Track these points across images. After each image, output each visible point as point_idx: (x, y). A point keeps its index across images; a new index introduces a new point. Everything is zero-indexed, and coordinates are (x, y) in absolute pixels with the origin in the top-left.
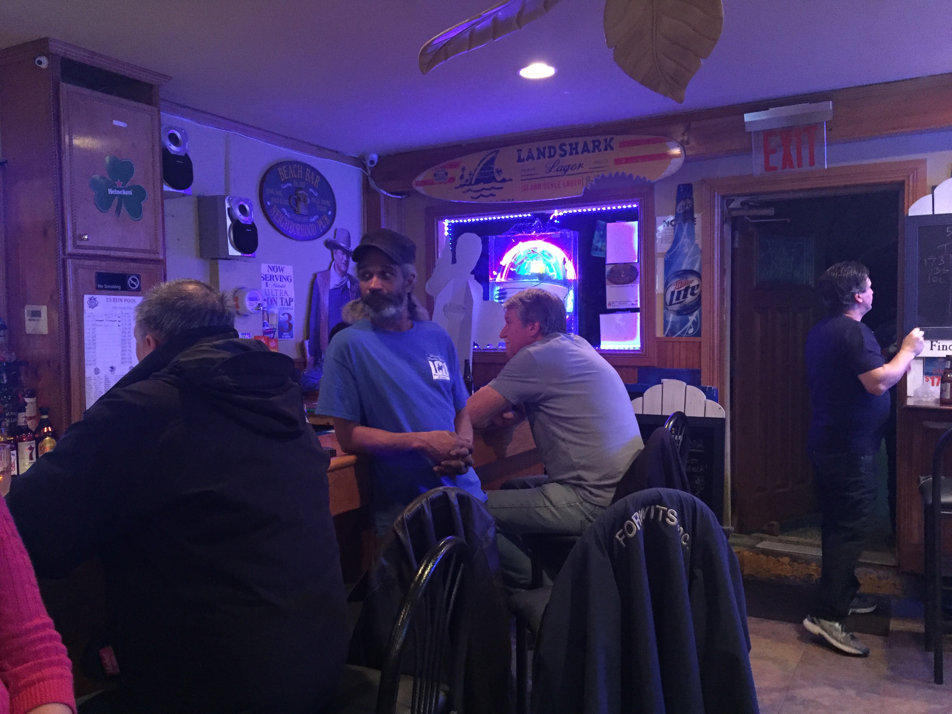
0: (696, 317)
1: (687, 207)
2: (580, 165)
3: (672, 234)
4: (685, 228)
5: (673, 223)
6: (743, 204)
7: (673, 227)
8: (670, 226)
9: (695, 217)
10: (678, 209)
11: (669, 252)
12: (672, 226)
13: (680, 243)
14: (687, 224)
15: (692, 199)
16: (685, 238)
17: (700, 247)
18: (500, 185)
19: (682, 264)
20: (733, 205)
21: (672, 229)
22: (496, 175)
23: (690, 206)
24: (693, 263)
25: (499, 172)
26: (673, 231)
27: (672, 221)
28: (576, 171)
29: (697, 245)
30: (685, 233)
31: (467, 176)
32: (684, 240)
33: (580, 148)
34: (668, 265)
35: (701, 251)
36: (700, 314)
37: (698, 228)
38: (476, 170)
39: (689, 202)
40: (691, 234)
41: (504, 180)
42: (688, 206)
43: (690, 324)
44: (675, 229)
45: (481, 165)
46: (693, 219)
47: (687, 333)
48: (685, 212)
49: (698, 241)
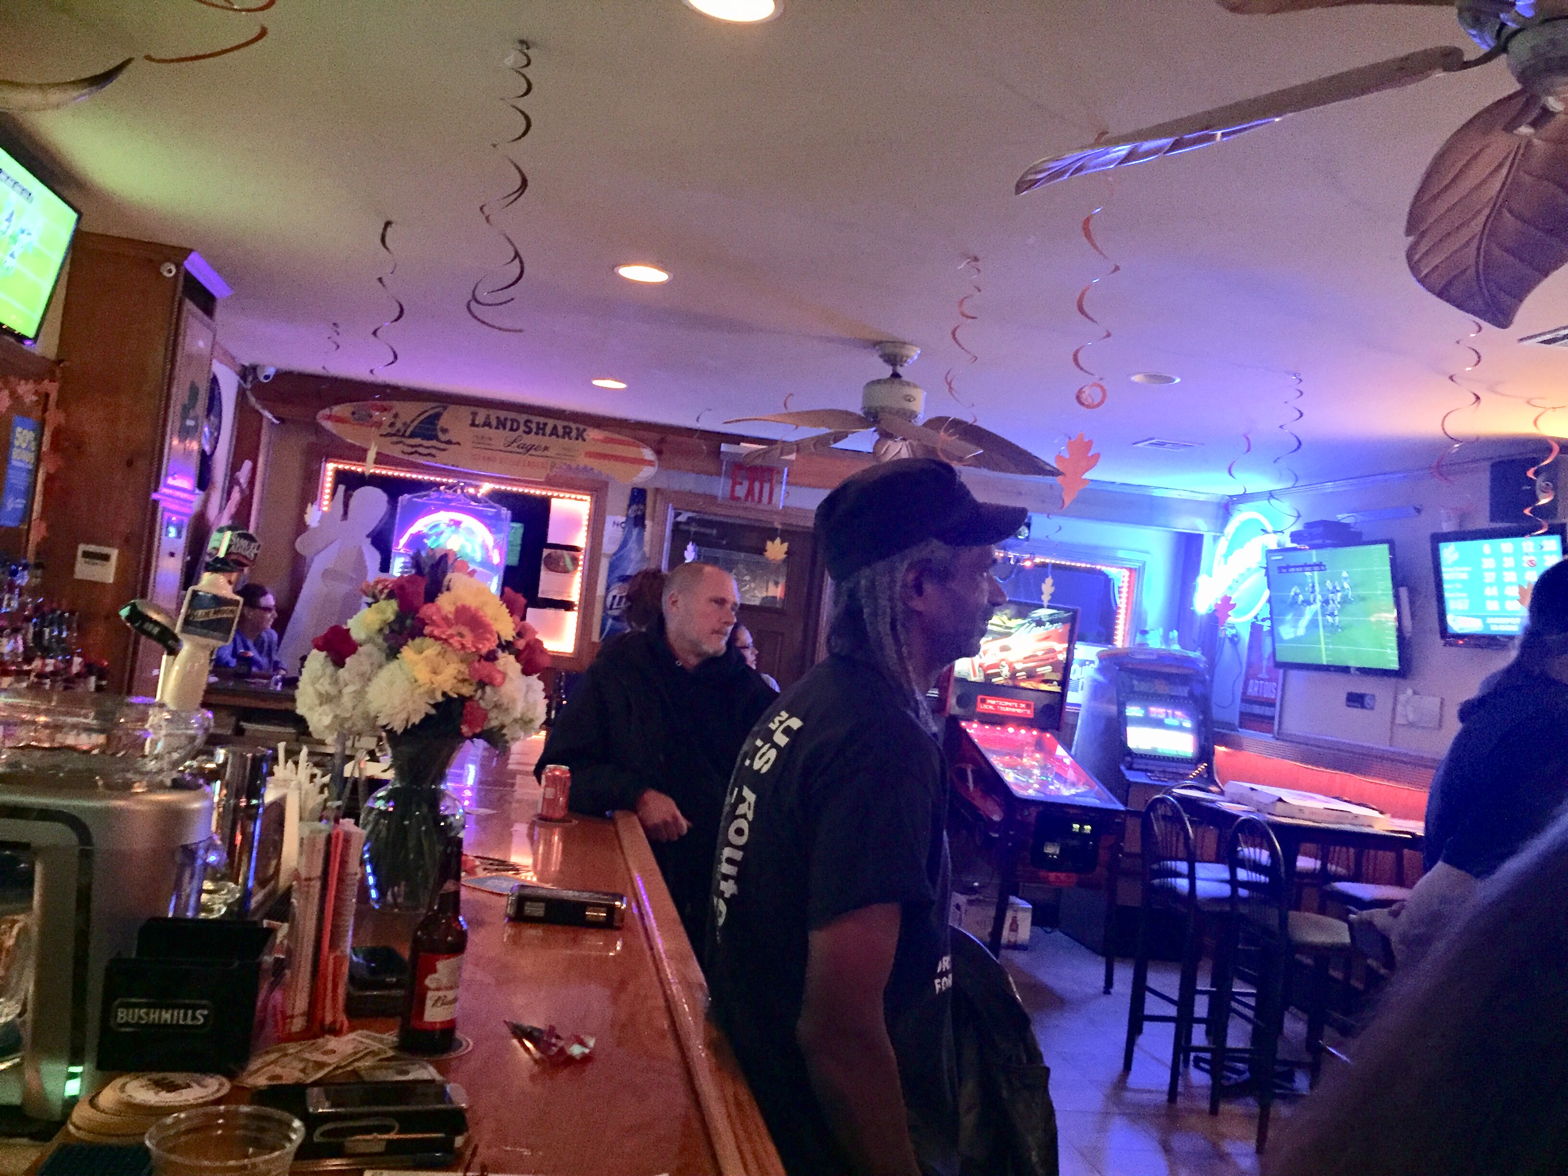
1: (639, 512)
2: (546, 448)
3: (621, 536)
4: (635, 532)
5: (624, 525)
7: (622, 530)
8: (619, 527)
9: (646, 523)
10: (630, 511)
11: (615, 554)
12: (622, 527)
13: (628, 547)
14: (637, 530)
15: (645, 504)
16: (633, 542)
17: (648, 552)
18: (443, 446)
19: (626, 570)
20: (679, 519)
21: (620, 531)
22: (440, 434)
23: (642, 511)
25: (445, 431)
26: (622, 533)
27: (622, 523)
28: (538, 453)
29: (644, 553)
30: (634, 537)
31: (399, 425)
32: (632, 544)
33: (548, 430)
34: (612, 568)
37: (647, 534)
38: (412, 422)
39: (641, 507)
40: (640, 540)
41: (449, 442)
45: (422, 417)
46: (643, 526)
48: (636, 517)
49: (647, 549)
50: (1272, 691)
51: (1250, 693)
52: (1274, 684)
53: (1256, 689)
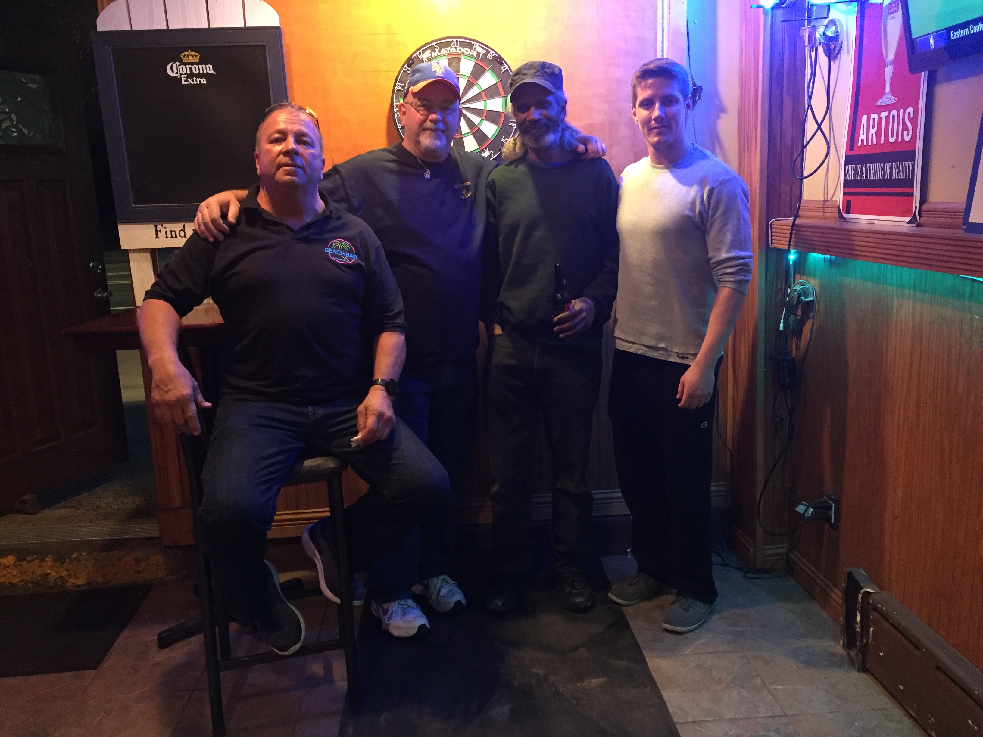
50: (905, 128)
51: (862, 140)
52: (910, 110)
53: (873, 131)
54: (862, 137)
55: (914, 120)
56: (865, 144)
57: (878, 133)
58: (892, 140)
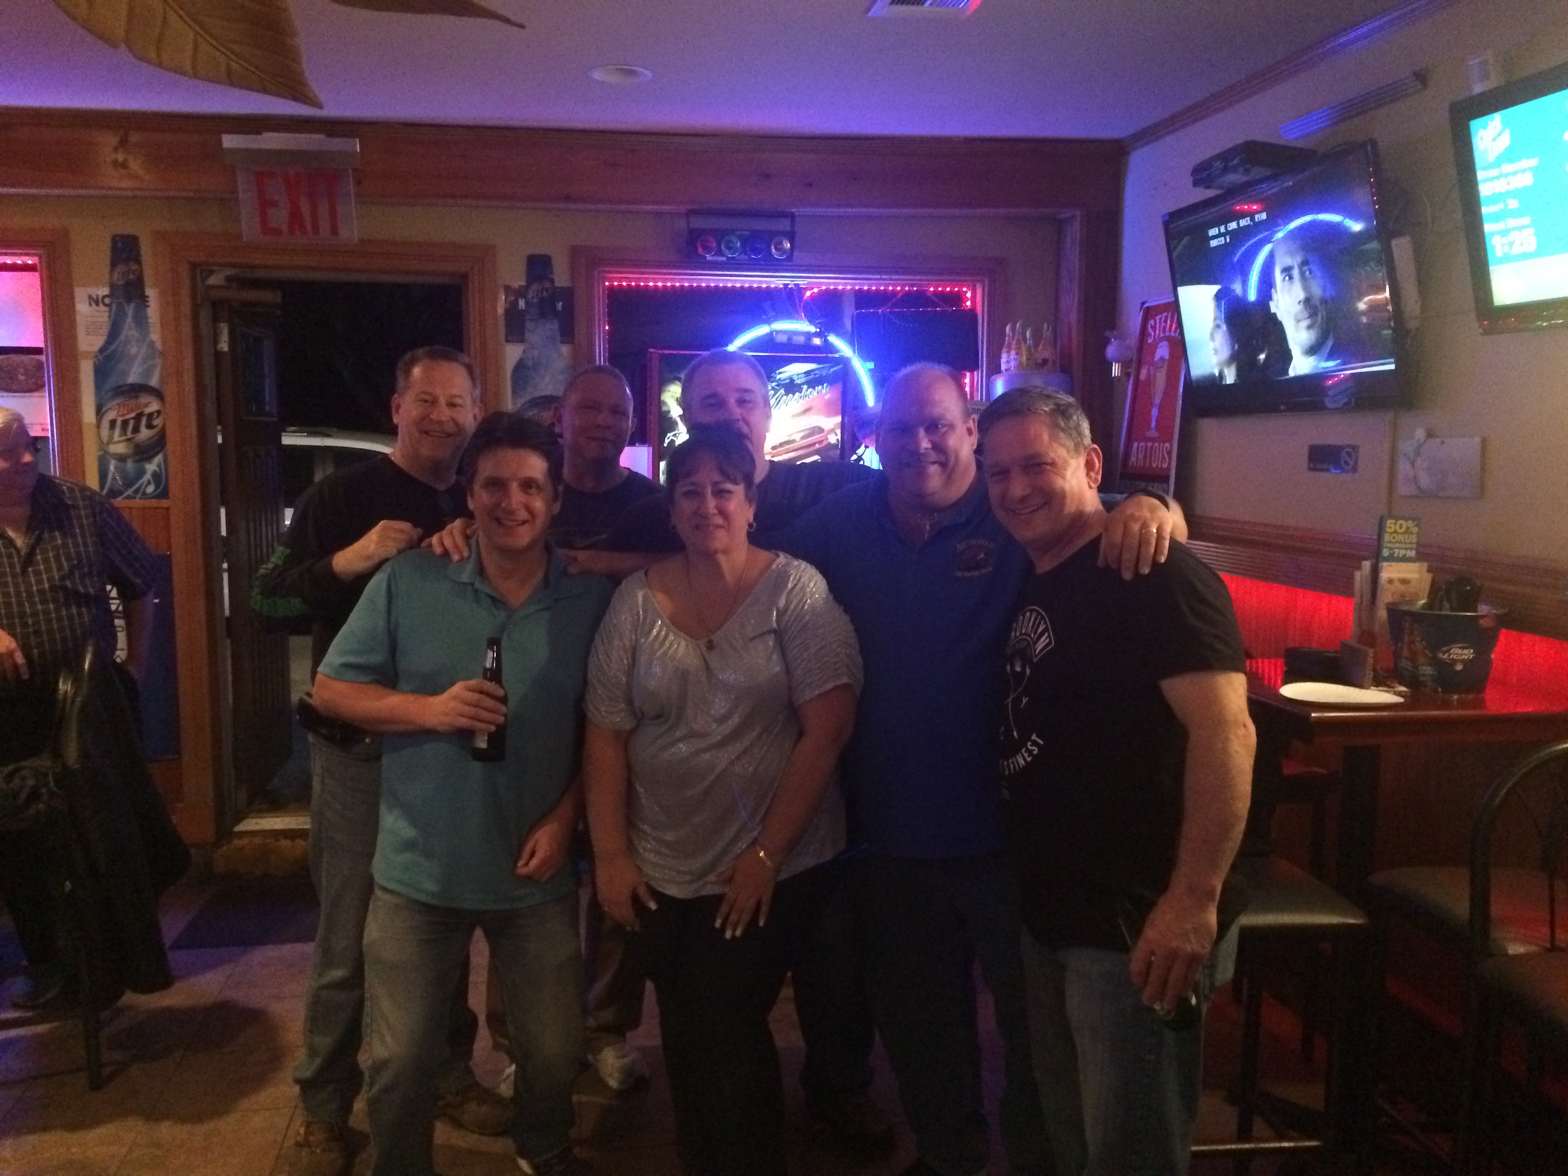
0: (159, 466)
1: (131, 276)
3: (106, 319)
4: (130, 312)
5: (107, 301)
6: (228, 279)
7: (106, 309)
8: (101, 304)
9: (147, 294)
10: (116, 276)
11: (102, 350)
12: (105, 305)
13: (122, 337)
14: (132, 305)
15: (138, 262)
16: (130, 328)
17: (159, 345)
19: (125, 373)
20: (212, 281)
21: (104, 311)
23: (137, 273)
24: (148, 373)
26: (107, 314)
27: (104, 297)
29: (152, 344)
30: (129, 320)
32: (129, 330)
34: (101, 373)
35: (162, 354)
36: (166, 461)
37: (153, 312)
39: (134, 267)
40: (141, 321)
42: (133, 274)
43: (148, 476)
44: (110, 311)
46: (143, 299)
47: (144, 493)
48: (128, 284)
49: (155, 336)
50: (1163, 457)
51: (1133, 462)
52: (1167, 445)
53: (1141, 456)
54: (1133, 459)
55: (1169, 453)
56: (1135, 463)
57: (1145, 457)
58: (1154, 465)
